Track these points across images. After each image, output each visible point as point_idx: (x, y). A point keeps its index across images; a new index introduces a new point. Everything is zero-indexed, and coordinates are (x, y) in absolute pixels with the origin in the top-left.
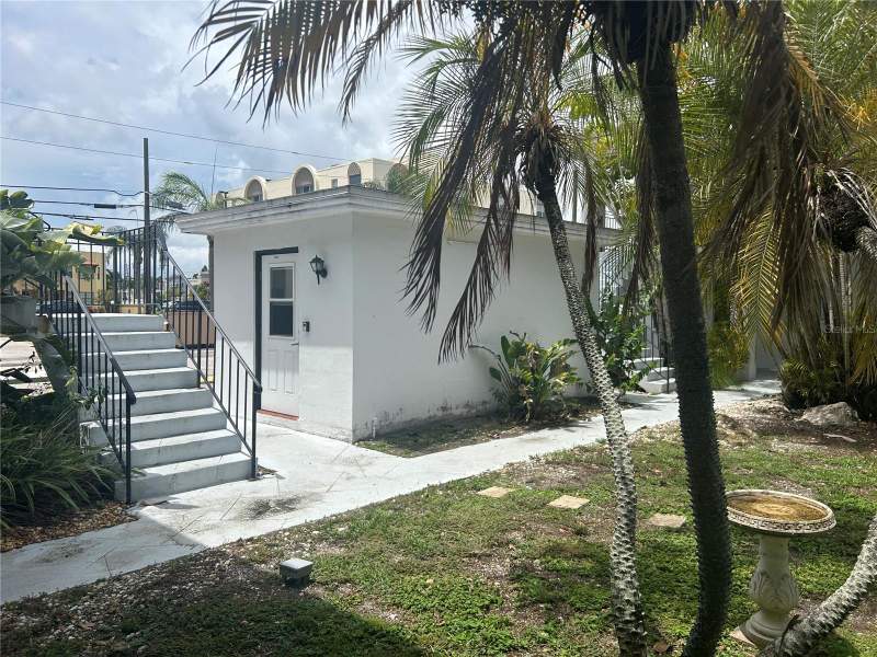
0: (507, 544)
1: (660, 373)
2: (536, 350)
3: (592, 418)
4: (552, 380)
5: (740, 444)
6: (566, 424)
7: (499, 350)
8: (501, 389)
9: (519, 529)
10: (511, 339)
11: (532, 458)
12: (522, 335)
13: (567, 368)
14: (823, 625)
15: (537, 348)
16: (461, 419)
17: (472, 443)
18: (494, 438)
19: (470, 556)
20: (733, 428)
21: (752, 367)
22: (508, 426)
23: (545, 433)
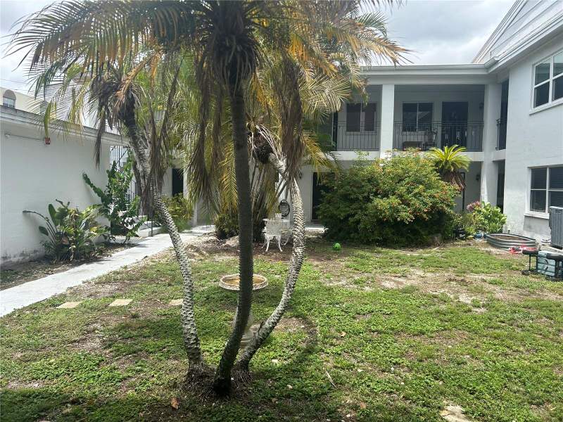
0: (94, 331)
1: (147, 225)
2: (76, 213)
3: (112, 255)
4: (87, 232)
5: (201, 260)
6: (96, 260)
7: (47, 214)
8: (49, 241)
9: (97, 322)
10: (57, 207)
11: (84, 282)
12: (65, 204)
13: (95, 224)
14: (273, 323)
15: (77, 212)
16: (18, 264)
17: (33, 280)
18: (48, 274)
19: (72, 342)
20: (197, 251)
21: (195, 219)
22: (57, 264)
23: (84, 266)
